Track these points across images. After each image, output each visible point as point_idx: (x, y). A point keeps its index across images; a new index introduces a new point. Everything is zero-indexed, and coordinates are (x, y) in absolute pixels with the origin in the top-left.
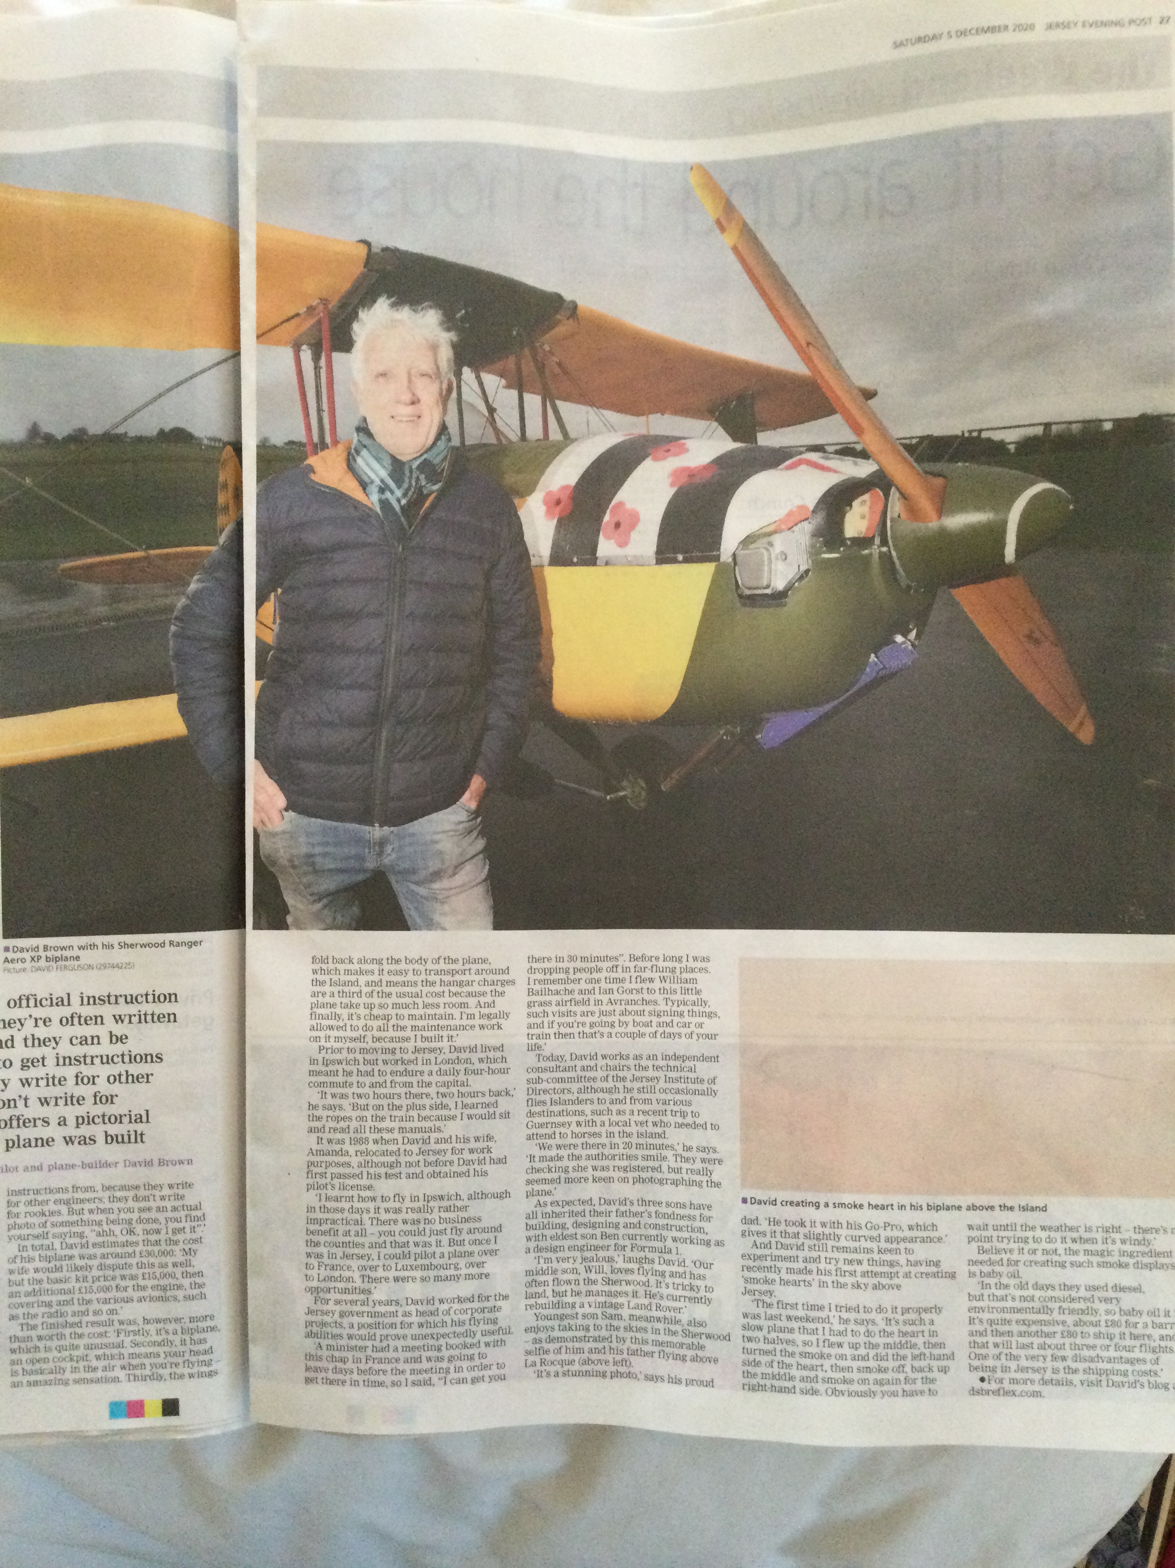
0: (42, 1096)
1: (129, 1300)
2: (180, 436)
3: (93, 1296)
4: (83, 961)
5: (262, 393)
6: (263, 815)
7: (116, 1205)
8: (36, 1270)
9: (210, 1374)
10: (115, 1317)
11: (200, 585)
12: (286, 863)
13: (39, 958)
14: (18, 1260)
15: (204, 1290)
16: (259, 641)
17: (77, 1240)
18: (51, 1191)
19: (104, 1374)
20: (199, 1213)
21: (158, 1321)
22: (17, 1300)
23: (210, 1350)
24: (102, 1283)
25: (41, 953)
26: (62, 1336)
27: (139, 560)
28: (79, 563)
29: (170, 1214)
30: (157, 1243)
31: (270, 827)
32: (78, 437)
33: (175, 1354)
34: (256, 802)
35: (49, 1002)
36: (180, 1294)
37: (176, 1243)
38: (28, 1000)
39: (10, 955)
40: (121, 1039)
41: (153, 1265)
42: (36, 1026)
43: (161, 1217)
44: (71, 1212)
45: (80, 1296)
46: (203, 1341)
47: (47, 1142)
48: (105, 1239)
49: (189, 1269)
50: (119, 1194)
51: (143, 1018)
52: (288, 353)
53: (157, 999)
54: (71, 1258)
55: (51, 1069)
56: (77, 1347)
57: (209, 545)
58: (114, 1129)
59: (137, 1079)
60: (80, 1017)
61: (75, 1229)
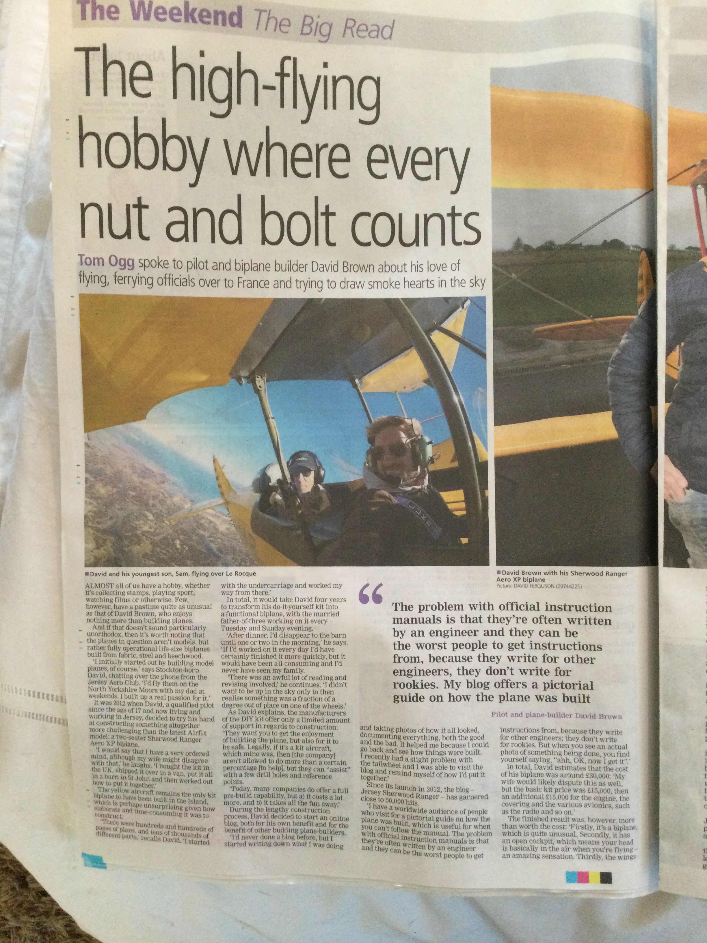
0: (522, 668)
1: (579, 806)
2: (616, 245)
3: (556, 802)
4: (547, 582)
5: (671, 217)
6: (671, 491)
7: (570, 743)
8: (519, 782)
9: (632, 858)
10: (570, 816)
11: (628, 341)
12: (688, 523)
13: (519, 579)
14: (508, 774)
15: (629, 802)
16: (668, 377)
17: (545, 764)
18: (528, 731)
19: (562, 853)
20: (625, 751)
21: (598, 820)
22: (506, 801)
23: (631, 843)
24: (561, 793)
25: (521, 576)
26: (536, 826)
27: (588, 324)
28: (547, 327)
29: (607, 751)
30: (599, 769)
31: (676, 499)
32: (549, 247)
33: (610, 843)
34: (665, 483)
35: (525, 607)
36: (613, 804)
37: (611, 770)
38: (512, 605)
39: (501, 576)
40: (573, 634)
41: (595, 784)
42: (517, 622)
43: (601, 752)
44: (541, 745)
45: (547, 801)
46: (627, 836)
47: (526, 698)
48: (564, 764)
49: (620, 788)
50: (572, 735)
51: (588, 621)
52: (688, 190)
53: (597, 609)
54: (541, 775)
55: (527, 651)
56: (545, 834)
57: (633, 315)
58: (569, 693)
59: (584, 661)
60: (545, 618)
61: (544, 756)
